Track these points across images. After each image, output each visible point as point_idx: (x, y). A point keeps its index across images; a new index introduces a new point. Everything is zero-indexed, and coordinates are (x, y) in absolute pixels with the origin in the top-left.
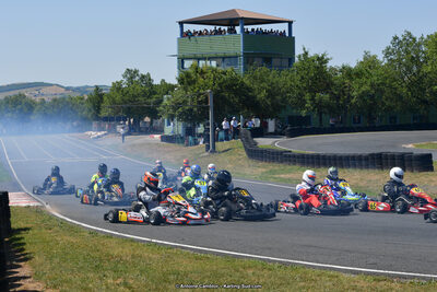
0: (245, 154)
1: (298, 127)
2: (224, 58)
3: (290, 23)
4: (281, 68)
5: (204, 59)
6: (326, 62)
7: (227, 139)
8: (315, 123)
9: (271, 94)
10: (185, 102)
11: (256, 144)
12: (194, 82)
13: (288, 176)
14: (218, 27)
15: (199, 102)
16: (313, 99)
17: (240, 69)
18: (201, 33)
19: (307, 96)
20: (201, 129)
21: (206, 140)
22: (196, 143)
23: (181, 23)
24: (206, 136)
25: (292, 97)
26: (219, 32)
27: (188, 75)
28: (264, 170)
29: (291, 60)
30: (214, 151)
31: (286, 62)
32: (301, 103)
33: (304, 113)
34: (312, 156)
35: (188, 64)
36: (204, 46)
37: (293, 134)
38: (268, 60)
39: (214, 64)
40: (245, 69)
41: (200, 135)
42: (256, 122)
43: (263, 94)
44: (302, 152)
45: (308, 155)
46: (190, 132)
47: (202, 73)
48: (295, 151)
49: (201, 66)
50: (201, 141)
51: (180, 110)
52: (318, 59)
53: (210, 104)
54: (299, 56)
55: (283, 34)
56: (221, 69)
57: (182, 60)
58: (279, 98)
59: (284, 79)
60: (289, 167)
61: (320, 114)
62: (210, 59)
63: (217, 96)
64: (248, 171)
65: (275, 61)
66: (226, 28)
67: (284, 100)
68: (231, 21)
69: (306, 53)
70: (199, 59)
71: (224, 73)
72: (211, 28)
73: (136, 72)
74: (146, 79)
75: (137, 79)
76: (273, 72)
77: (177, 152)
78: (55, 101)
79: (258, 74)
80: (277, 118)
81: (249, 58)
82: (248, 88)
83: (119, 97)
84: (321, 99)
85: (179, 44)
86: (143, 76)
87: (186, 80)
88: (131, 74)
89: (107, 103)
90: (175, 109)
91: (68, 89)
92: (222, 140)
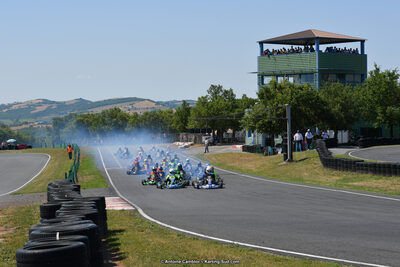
0: (320, 163)
1: (369, 138)
2: (300, 75)
3: (363, 42)
4: (354, 84)
5: (282, 75)
6: (397, 77)
7: (303, 149)
8: (386, 134)
9: (344, 108)
10: (265, 115)
11: (330, 154)
12: (273, 96)
13: (361, 184)
14: (294, 47)
15: (278, 115)
16: (384, 112)
17: (315, 84)
18: (279, 53)
19: (379, 110)
20: (278, 140)
21: (285, 150)
22: (275, 153)
23: (261, 43)
24: (283, 146)
25: (365, 110)
26: (298, 51)
27: (267, 91)
28: (338, 178)
29: (363, 76)
30: (291, 160)
31: (358, 78)
32: (373, 116)
33: (375, 125)
34: (384, 166)
35: (267, 80)
36: (282, 64)
37: (366, 144)
38: (341, 76)
39: (291, 80)
40: (320, 85)
41: (279, 146)
42: (331, 134)
43: (337, 108)
44: (374, 161)
45: (379, 164)
46: (269, 142)
47: (281, 88)
48: (368, 160)
49: (279, 82)
50: (280, 151)
51: (260, 122)
52: (390, 75)
53: (288, 116)
54: (371, 73)
55: (356, 52)
56: (297, 85)
57: (262, 77)
58: (352, 111)
59: (357, 94)
60: (361, 176)
61: (391, 126)
62: (288, 75)
63: (294, 109)
64: (323, 179)
65: (348, 78)
66: (303, 47)
67: (356, 113)
68: (308, 41)
69: (378, 70)
70: (277, 76)
71: (301, 89)
72: (288, 47)
73: (220, 87)
74: (229, 94)
75: (221, 94)
76: (347, 87)
77: (257, 161)
78: (147, 114)
79: (333, 89)
80: (350, 129)
81: (324, 75)
82: (323, 102)
83: (204, 111)
84: (391, 113)
85: (259, 61)
86: (226, 92)
87: (265, 94)
88: (215, 90)
89: (193, 116)
90: (255, 122)
91: (158, 103)
92: (299, 150)
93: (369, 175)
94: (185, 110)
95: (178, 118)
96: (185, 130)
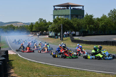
0: (71, 41)
1: (85, 34)
2: (65, 15)
3: (83, 6)
4: (80, 18)
5: (60, 16)
6: (93, 17)
7: (66, 37)
8: (89, 33)
9: (78, 25)
10: (55, 27)
11: (74, 38)
12: (57, 22)
14: (64, 7)
15: (59, 27)
16: (89, 27)
18: (59, 9)
19: (87, 26)
20: (59, 34)
22: (58, 38)
23: (54, 6)
24: (60, 36)
25: (84, 26)
26: (65, 9)
27: (56, 20)
28: (76, 45)
29: (83, 16)
30: (62, 40)
31: (82, 17)
32: (86, 28)
33: (87, 30)
34: (89, 42)
35: (56, 17)
36: (60, 12)
37: (84, 36)
38: (77, 16)
40: (71, 18)
41: (59, 36)
42: (74, 32)
43: (76, 25)
44: (86, 40)
45: (88, 41)
46: (56, 35)
47: (60, 19)
48: (84, 40)
49: (59, 18)
50: (59, 37)
51: (54, 29)
52: (91, 16)
53: (62, 28)
54: (85, 15)
55: (81, 9)
56: (64, 18)
57: (54, 16)
58: (80, 26)
59: (81, 21)
61: (91, 30)
62: (62, 16)
63: (63, 25)
64: (71, 45)
65: (79, 17)
66: (66, 8)
67: (81, 27)
68: (67, 6)
69: (87, 14)
70: (59, 16)
71: (65, 20)
72: (62, 8)
73: (42, 19)
74: (45, 21)
75: (42, 21)
76: (78, 19)
77: (53, 40)
78: (21, 26)
79: (74, 20)
80: (79, 31)
81: (72, 16)
82: (72, 23)
83: (37, 26)
84: (91, 27)
85: (53, 12)
86: (44, 20)
87: (55, 21)
88: (41, 20)
89: (34, 27)
90: (52, 29)
91: (24, 23)
92: (65, 37)
93: (85, 44)
94: (32, 25)
95: (30, 28)
96: (32, 31)
